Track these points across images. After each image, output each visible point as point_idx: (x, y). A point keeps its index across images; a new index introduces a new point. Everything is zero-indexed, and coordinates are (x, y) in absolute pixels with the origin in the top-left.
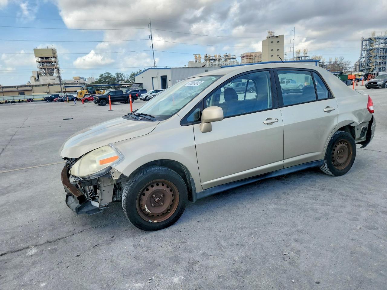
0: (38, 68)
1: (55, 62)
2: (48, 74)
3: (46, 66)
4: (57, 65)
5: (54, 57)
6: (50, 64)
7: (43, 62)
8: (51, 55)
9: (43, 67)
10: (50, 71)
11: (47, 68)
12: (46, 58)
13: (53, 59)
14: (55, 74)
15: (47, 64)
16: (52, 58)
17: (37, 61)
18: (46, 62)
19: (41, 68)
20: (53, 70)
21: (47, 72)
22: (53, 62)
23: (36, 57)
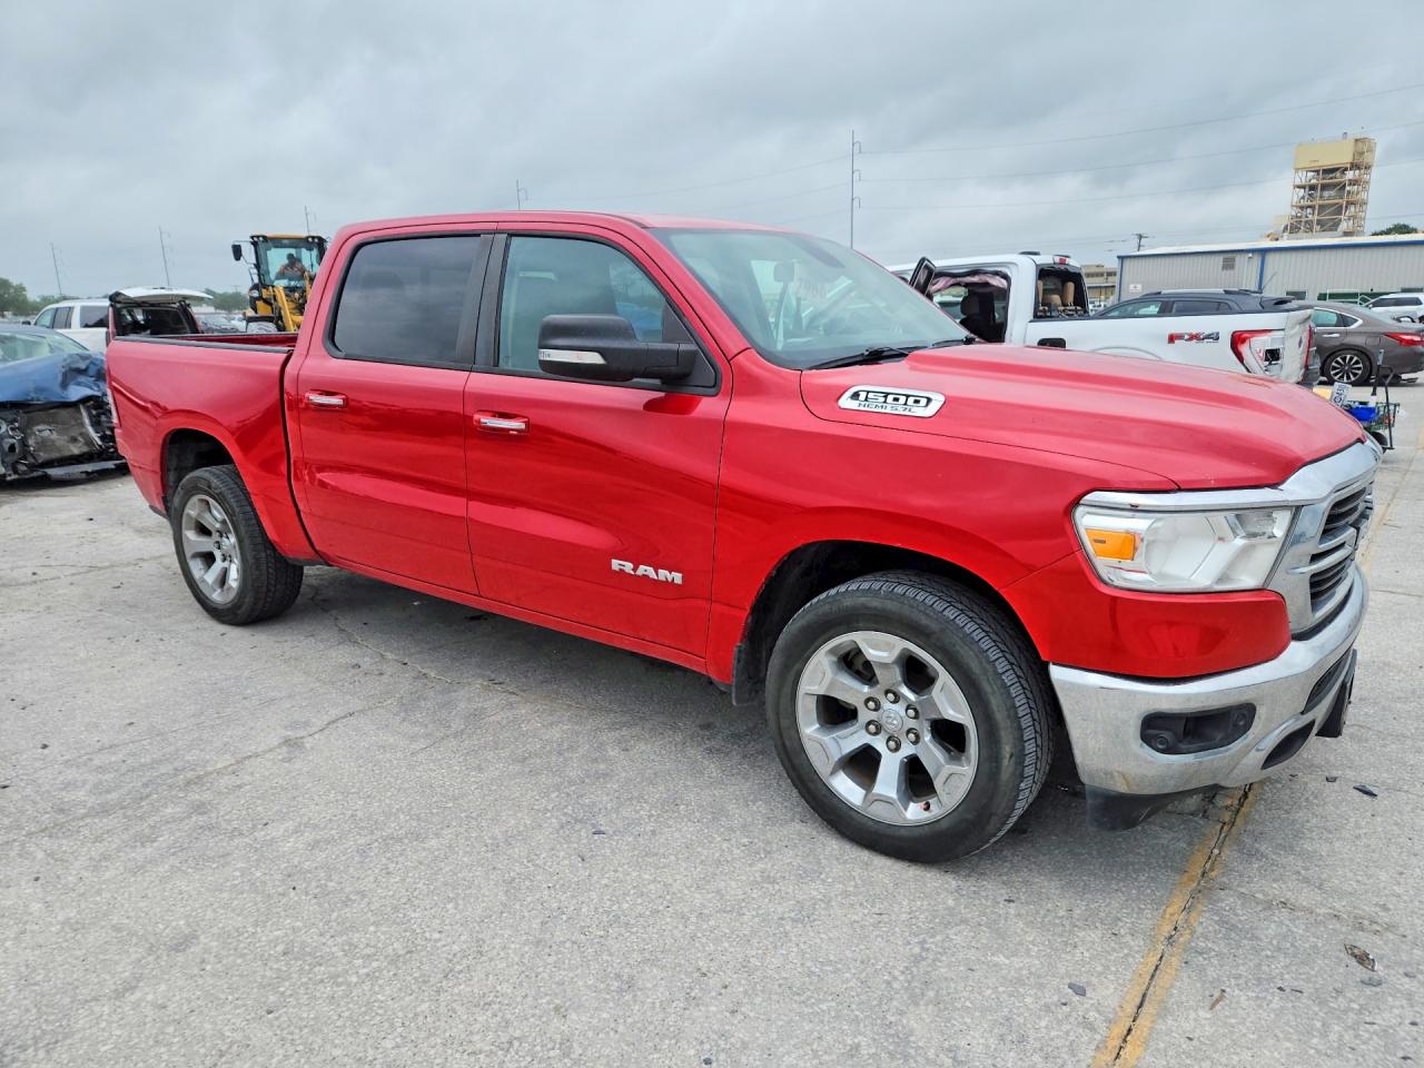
0: (1292, 206)
1: (1353, 182)
2: (1318, 224)
3: (1321, 197)
4: (1358, 193)
5: (1355, 166)
6: (1332, 193)
7: (1312, 188)
8: (1345, 158)
9: (1309, 203)
10: (1330, 214)
11: (1321, 207)
12: (1327, 171)
13: (1350, 175)
14: (1343, 226)
15: (1326, 194)
16: (1346, 169)
17: (1298, 182)
18: (1324, 187)
19: (1302, 208)
20: (1339, 210)
21: (1316, 217)
22: (1344, 186)
23: (1297, 170)
